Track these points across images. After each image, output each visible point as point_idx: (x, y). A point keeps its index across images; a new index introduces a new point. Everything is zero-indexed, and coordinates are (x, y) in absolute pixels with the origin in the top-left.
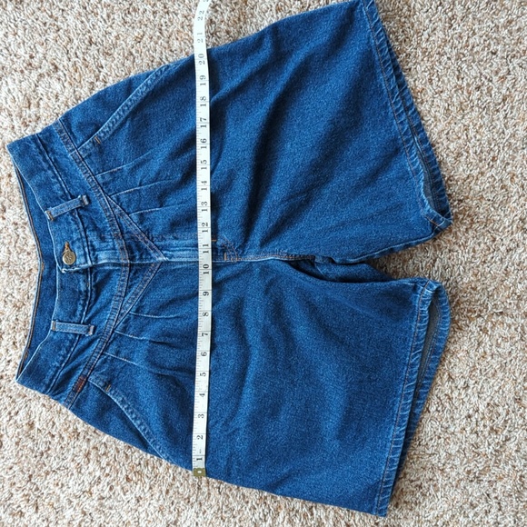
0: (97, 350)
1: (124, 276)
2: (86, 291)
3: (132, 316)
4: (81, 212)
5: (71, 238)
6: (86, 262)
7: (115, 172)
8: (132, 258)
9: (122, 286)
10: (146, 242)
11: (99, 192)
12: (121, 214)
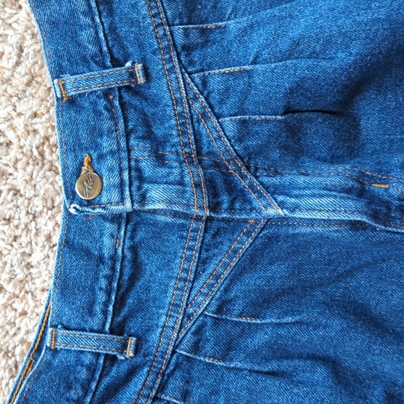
0: (145, 392)
1: (194, 239)
2: (113, 258)
3: (209, 321)
4: (126, 97)
5: (97, 146)
6: (122, 200)
7: (211, 30)
8: (214, 207)
9: (188, 260)
10: (244, 177)
11: (171, 60)
12: (204, 115)
